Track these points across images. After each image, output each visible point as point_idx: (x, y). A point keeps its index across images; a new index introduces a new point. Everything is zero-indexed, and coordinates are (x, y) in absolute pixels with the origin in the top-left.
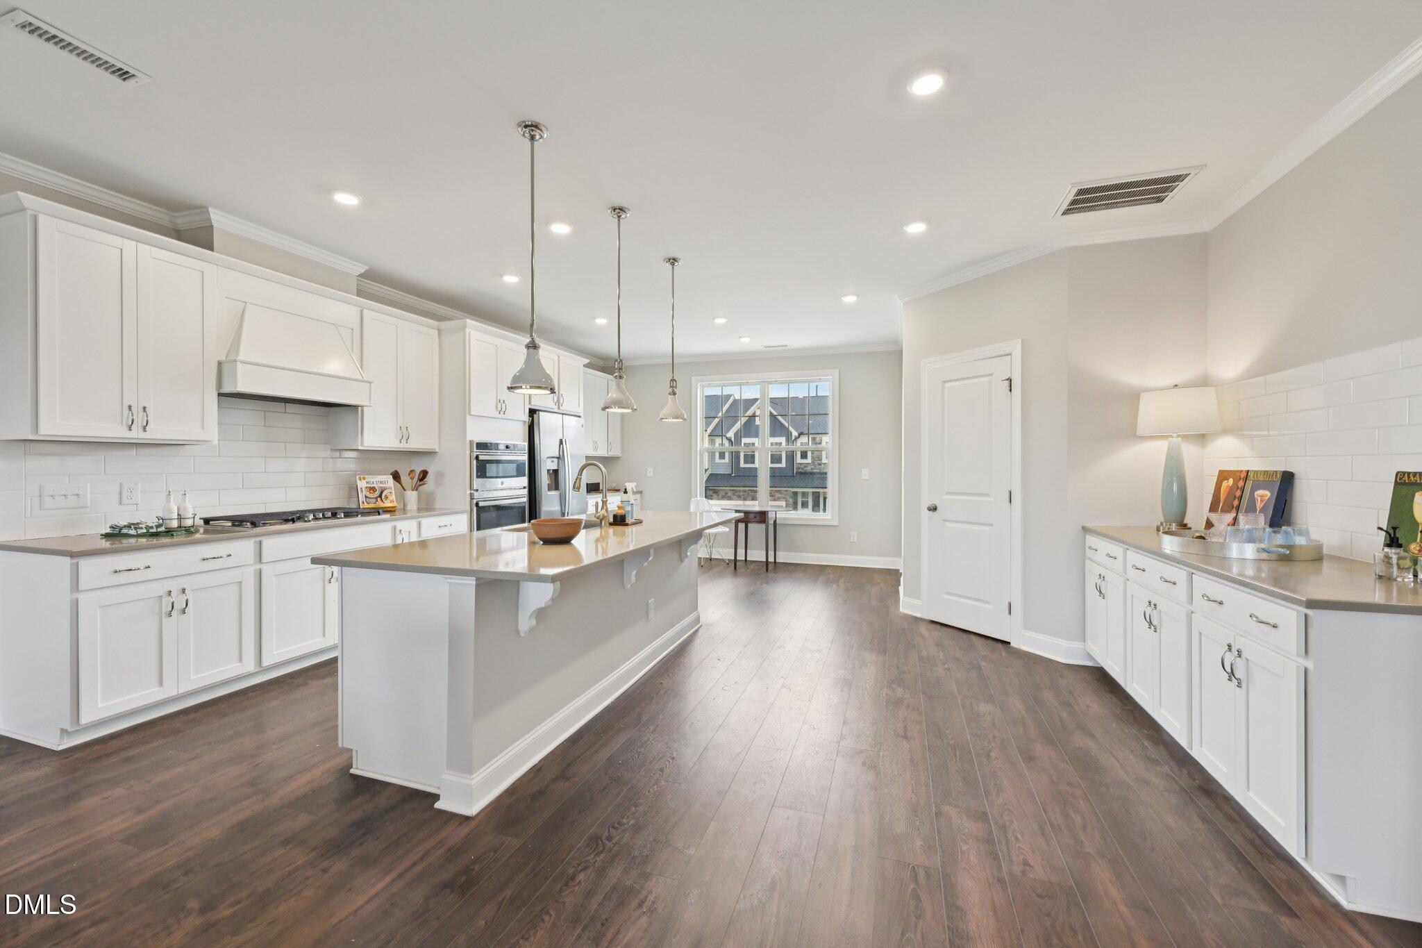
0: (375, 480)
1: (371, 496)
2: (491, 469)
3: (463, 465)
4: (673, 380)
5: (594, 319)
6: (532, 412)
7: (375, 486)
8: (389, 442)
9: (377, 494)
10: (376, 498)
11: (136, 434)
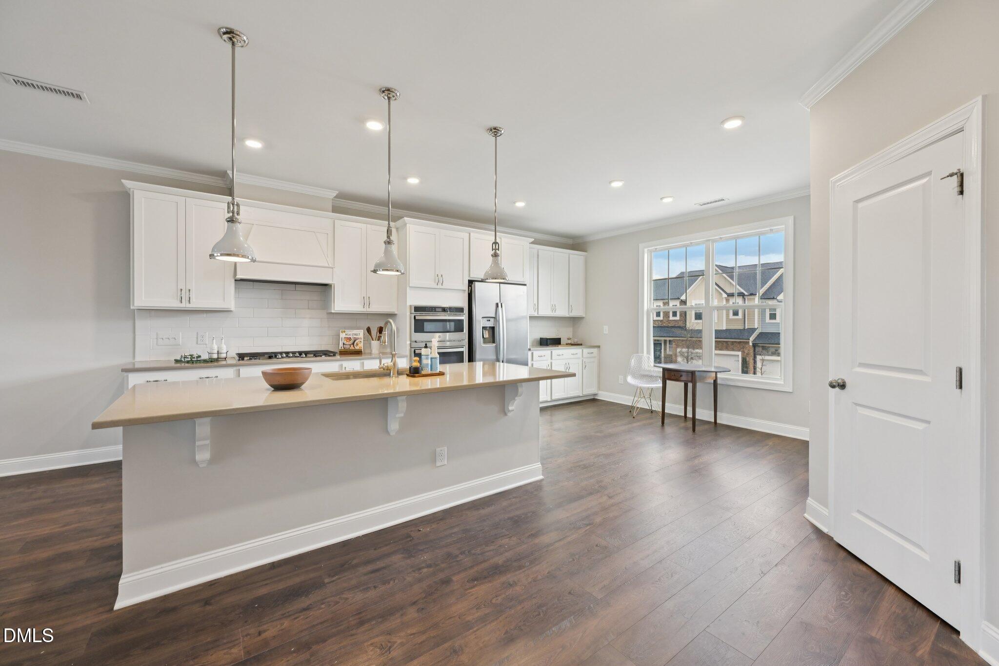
0: (351, 333)
1: (347, 343)
2: (428, 326)
3: (406, 323)
4: (495, 243)
5: (515, 203)
6: (471, 282)
7: (351, 336)
8: (356, 307)
9: (351, 342)
10: (350, 345)
11: (185, 305)
